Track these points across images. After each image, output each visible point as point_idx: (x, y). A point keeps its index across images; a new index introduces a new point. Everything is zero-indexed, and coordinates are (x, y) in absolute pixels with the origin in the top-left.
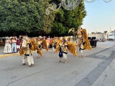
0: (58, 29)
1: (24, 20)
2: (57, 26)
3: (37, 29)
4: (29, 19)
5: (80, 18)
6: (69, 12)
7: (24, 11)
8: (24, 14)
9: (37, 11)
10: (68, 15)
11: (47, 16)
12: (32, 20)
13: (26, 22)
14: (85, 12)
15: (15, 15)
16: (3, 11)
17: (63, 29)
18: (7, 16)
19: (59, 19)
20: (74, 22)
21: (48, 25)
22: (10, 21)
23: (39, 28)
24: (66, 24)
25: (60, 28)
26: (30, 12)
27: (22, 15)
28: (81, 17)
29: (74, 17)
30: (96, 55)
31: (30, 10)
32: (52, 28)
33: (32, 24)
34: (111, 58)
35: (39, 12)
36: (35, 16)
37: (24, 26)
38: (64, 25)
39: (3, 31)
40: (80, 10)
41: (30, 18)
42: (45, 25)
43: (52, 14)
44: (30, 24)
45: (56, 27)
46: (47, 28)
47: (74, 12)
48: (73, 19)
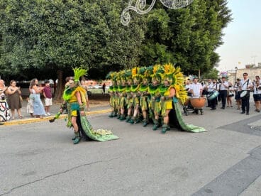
0: (156, 59)
1: (74, 41)
2: (151, 51)
3: (105, 60)
4: (86, 39)
5: (211, 30)
6: (182, 16)
7: (74, 19)
8: (73, 27)
9: (104, 17)
10: (181, 22)
11: (126, 28)
12: (92, 40)
13: (79, 45)
14: (226, 13)
15: (56, 31)
16: (31, 23)
18: (41, 34)
19: (158, 34)
20: (196, 41)
21: (129, 49)
22: (46, 46)
23: (109, 59)
25: (159, 56)
26: (87, 21)
27: (70, 29)
28: (215, 27)
29: (195, 28)
30: (251, 124)
31: (88, 17)
32: (140, 56)
33: (93, 51)
35: (108, 20)
36: (100, 32)
37: (74, 56)
39: (34, 67)
40: (212, 9)
41: (88, 35)
42: (122, 51)
43: (139, 24)
44: (88, 50)
45: (149, 56)
46: (128, 57)
47: (196, 15)
48: (193, 33)
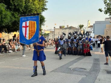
17: (8, 17)
20: (30, 4)
24: (13, 7)
30: (70, 67)
34: (94, 70)
38: (8, 8)
